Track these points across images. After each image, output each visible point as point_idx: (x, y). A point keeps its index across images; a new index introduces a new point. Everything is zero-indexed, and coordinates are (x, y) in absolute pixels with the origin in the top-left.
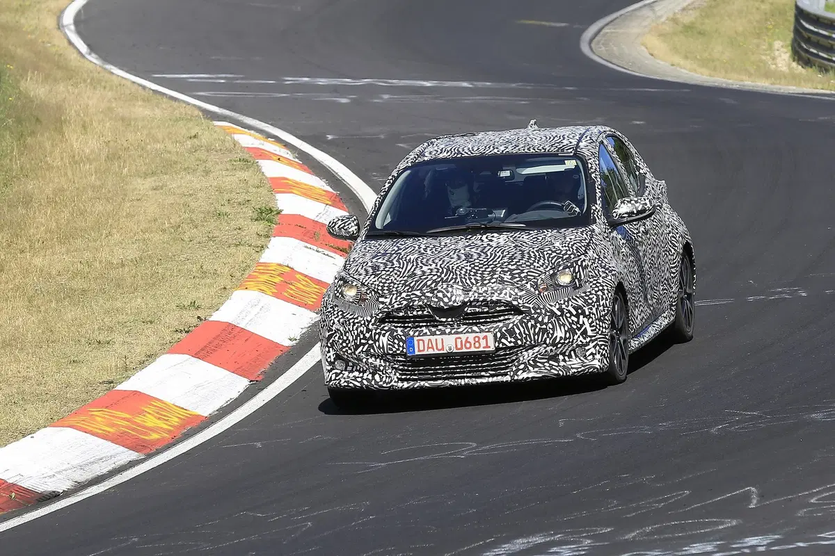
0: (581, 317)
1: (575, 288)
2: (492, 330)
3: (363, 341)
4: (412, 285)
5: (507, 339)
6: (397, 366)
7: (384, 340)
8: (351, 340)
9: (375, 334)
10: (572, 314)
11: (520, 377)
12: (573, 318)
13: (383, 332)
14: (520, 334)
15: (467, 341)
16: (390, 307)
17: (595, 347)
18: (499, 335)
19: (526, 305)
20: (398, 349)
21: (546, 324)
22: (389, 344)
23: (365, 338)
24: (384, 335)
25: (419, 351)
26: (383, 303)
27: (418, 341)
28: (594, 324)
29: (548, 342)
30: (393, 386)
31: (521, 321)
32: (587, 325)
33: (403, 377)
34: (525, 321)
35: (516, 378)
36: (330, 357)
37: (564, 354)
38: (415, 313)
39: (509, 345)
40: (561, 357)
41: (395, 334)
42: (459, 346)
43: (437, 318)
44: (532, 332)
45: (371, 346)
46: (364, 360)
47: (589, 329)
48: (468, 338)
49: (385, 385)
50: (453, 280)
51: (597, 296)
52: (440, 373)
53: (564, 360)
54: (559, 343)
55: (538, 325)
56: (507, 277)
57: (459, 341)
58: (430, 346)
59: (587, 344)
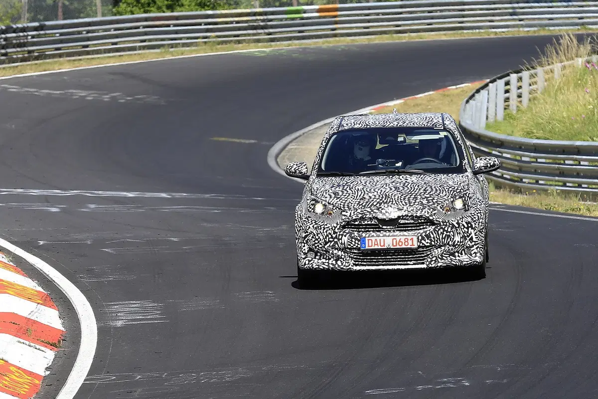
0: (470, 229)
1: (466, 211)
2: (416, 234)
3: (331, 239)
4: (364, 205)
5: (425, 240)
6: (352, 256)
7: (345, 239)
8: (322, 238)
9: (339, 235)
10: (464, 227)
11: (433, 266)
12: (465, 229)
13: (345, 234)
14: (434, 238)
15: (400, 241)
16: (350, 218)
17: (477, 248)
18: (420, 238)
19: (438, 219)
20: (355, 245)
21: (450, 232)
22: (349, 242)
23: (332, 237)
24: (345, 236)
25: (369, 246)
26: (345, 216)
27: (368, 240)
28: (477, 234)
29: (450, 244)
30: (350, 268)
31: (434, 230)
32: (473, 235)
33: (357, 263)
34: (437, 230)
35: (430, 266)
36: (304, 250)
37: (458, 252)
38: (366, 222)
39: (426, 245)
40: (457, 254)
41: (353, 235)
42: (395, 244)
43: (381, 226)
44: (441, 237)
45: (336, 243)
46: (331, 252)
47: (474, 237)
48: (400, 239)
49: (345, 268)
50: (391, 203)
51: (478, 216)
52: (381, 262)
53: (459, 256)
54: (457, 245)
55: (445, 232)
56: (425, 202)
57: (395, 241)
58: (376, 243)
59: (473, 246)
